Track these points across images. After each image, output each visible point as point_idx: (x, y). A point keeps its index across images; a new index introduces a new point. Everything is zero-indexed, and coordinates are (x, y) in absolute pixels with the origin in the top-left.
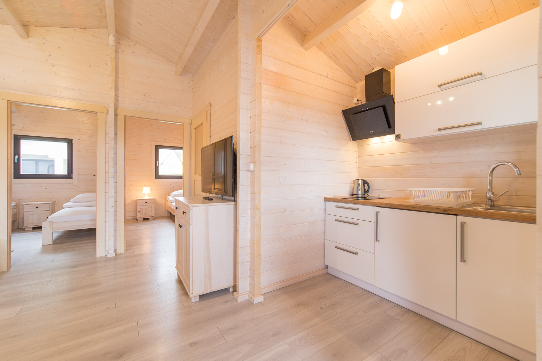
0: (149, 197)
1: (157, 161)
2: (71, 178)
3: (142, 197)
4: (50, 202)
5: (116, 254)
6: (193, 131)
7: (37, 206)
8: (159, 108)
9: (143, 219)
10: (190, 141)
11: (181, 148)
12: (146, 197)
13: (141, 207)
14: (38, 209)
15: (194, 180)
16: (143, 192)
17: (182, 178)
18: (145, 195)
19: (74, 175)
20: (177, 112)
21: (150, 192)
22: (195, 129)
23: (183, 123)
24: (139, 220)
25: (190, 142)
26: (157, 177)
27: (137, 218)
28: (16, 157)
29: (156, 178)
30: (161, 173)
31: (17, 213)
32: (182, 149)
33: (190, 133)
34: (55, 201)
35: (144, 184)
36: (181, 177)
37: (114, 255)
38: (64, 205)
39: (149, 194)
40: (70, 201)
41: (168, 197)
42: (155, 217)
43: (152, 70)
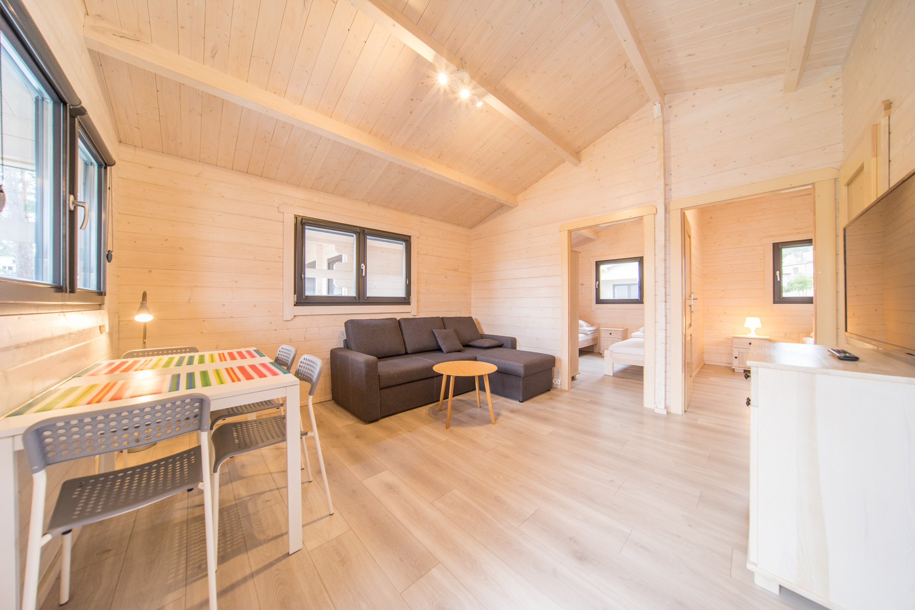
0: (758, 335)
1: (778, 273)
2: (641, 303)
3: (744, 334)
4: (622, 330)
5: (668, 413)
6: (843, 190)
7: (611, 332)
9: (744, 370)
10: (836, 217)
11: (809, 242)
12: (752, 335)
13: (741, 350)
14: (611, 336)
16: (746, 325)
17: (812, 303)
18: (750, 331)
19: (645, 299)
21: (760, 326)
22: (848, 184)
23: (813, 184)
24: (736, 371)
25: (836, 221)
27: (733, 367)
28: (597, 283)
29: (775, 302)
30: (786, 293)
31: (597, 337)
32: (812, 242)
33: (835, 199)
34: (628, 329)
35: (749, 313)
36: (809, 301)
37: (665, 412)
38: (633, 334)
39: (757, 330)
40: (639, 331)
41: (806, 339)
43: (728, 116)
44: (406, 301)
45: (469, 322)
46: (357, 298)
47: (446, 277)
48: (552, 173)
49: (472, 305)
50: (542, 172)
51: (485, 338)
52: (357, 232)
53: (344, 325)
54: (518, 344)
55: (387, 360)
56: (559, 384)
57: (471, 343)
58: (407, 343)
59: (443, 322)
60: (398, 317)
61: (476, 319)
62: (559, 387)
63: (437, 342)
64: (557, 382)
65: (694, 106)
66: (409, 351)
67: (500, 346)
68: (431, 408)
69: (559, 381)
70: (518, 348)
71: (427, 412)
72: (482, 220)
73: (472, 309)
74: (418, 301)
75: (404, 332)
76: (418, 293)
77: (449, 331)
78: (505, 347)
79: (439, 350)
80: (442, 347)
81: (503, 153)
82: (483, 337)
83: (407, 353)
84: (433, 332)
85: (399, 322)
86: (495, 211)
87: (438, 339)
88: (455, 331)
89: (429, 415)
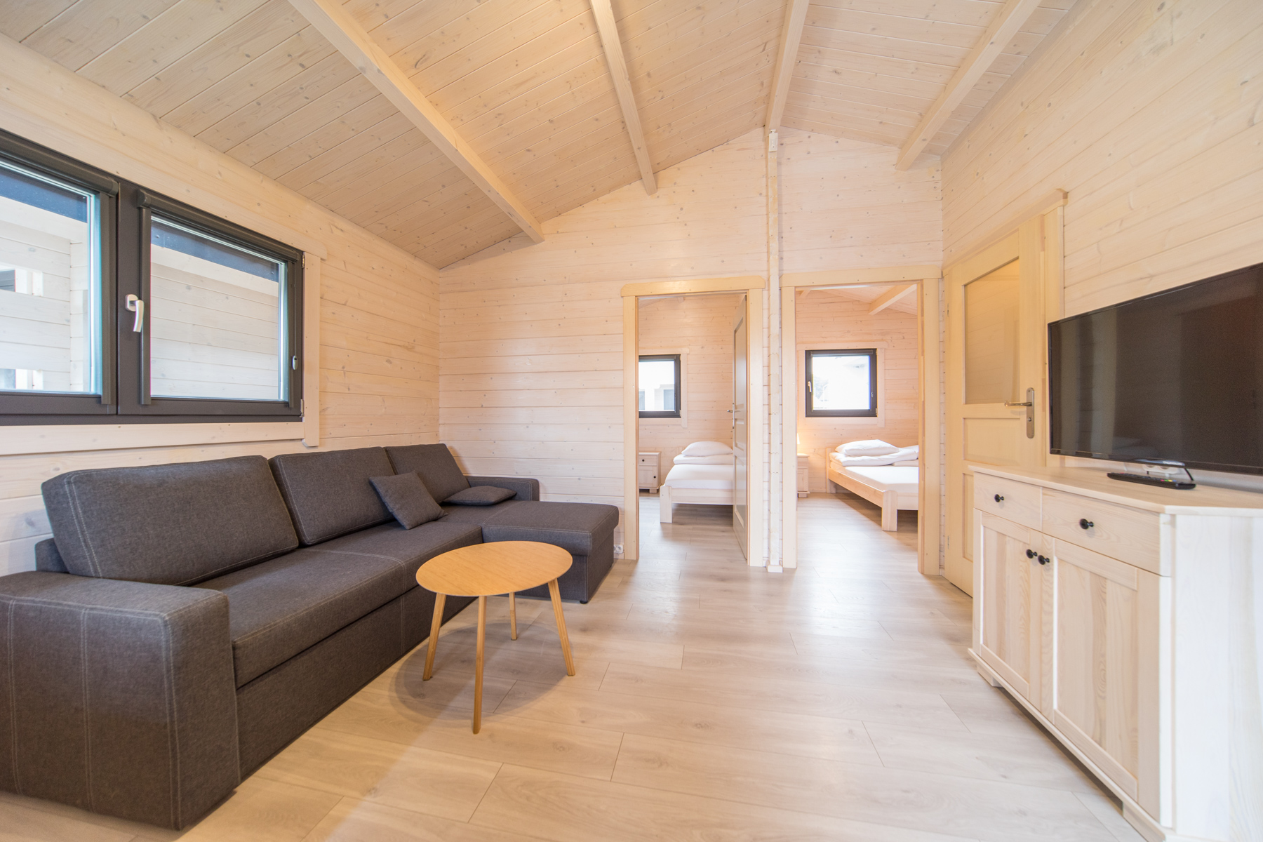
1: (809, 382)
2: (679, 416)
4: (656, 453)
5: (783, 570)
7: (643, 458)
8: (862, 256)
14: (644, 463)
15: (964, 419)
19: (683, 411)
20: (904, 256)
22: (965, 286)
26: (810, 413)
29: (807, 416)
30: (817, 405)
33: (939, 301)
34: (663, 453)
37: (780, 569)
38: (676, 459)
40: (681, 454)
41: (834, 454)
42: (809, 492)
43: (845, 177)
44: (289, 410)
45: (440, 455)
46: (107, 400)
47: (388, 361)
48: (607, 196)
49: (441, 421)
50: (594, 190)
51: (475, 486)
52: (107, 191)
53: (40, 491)
54: (541, 490)
55: (241, 581)
56: (622, 551)
57: (454, 498)
58: (300, 518)
59: (392, 458)
60: (269, 453)
61: (452, 448)
62: (621, 557)
63: (383, 505)
64: (617, 549)
65: (809, 153)
66: (308, 539)
67: (511, 498)
68: (398, 676)
69: (621, 546)
70: (542, 499)
71: (394, 694)
72: (467, 256)
73: (441, 429)
74: (322, 411)
75: (291, 491)
76: (323, 392)
77: (408, 477)
78: (520, 499)
79: (388, 521)
80: (400, 516)
81: (551, 121)
82: (472, 482)
83: (302, 545)
84: (371, 484)
85: (273, 464)
86: (496, 243)
87: (387, 500)
88: (419, 475)
89: (404, 702)
